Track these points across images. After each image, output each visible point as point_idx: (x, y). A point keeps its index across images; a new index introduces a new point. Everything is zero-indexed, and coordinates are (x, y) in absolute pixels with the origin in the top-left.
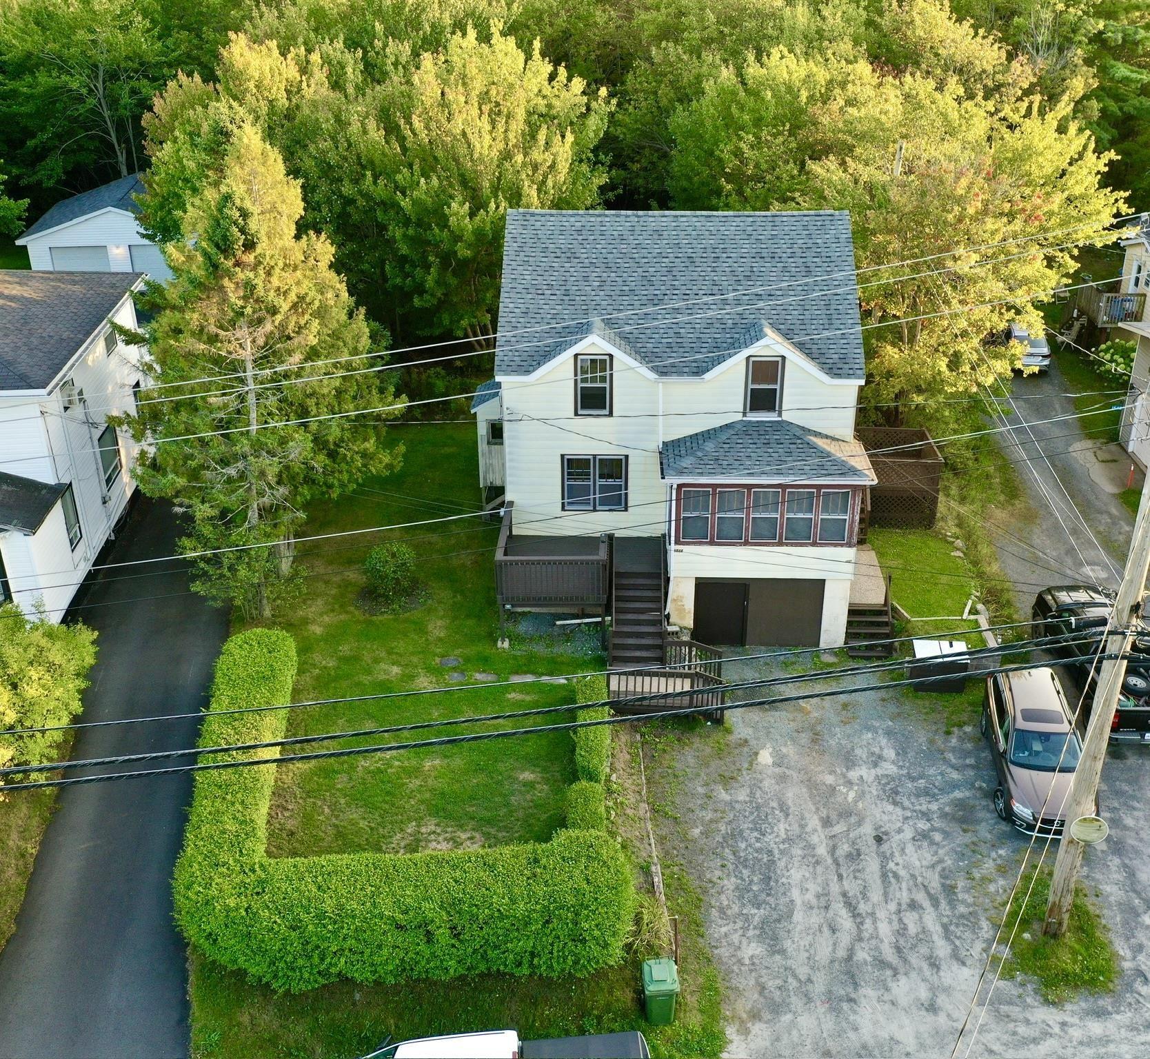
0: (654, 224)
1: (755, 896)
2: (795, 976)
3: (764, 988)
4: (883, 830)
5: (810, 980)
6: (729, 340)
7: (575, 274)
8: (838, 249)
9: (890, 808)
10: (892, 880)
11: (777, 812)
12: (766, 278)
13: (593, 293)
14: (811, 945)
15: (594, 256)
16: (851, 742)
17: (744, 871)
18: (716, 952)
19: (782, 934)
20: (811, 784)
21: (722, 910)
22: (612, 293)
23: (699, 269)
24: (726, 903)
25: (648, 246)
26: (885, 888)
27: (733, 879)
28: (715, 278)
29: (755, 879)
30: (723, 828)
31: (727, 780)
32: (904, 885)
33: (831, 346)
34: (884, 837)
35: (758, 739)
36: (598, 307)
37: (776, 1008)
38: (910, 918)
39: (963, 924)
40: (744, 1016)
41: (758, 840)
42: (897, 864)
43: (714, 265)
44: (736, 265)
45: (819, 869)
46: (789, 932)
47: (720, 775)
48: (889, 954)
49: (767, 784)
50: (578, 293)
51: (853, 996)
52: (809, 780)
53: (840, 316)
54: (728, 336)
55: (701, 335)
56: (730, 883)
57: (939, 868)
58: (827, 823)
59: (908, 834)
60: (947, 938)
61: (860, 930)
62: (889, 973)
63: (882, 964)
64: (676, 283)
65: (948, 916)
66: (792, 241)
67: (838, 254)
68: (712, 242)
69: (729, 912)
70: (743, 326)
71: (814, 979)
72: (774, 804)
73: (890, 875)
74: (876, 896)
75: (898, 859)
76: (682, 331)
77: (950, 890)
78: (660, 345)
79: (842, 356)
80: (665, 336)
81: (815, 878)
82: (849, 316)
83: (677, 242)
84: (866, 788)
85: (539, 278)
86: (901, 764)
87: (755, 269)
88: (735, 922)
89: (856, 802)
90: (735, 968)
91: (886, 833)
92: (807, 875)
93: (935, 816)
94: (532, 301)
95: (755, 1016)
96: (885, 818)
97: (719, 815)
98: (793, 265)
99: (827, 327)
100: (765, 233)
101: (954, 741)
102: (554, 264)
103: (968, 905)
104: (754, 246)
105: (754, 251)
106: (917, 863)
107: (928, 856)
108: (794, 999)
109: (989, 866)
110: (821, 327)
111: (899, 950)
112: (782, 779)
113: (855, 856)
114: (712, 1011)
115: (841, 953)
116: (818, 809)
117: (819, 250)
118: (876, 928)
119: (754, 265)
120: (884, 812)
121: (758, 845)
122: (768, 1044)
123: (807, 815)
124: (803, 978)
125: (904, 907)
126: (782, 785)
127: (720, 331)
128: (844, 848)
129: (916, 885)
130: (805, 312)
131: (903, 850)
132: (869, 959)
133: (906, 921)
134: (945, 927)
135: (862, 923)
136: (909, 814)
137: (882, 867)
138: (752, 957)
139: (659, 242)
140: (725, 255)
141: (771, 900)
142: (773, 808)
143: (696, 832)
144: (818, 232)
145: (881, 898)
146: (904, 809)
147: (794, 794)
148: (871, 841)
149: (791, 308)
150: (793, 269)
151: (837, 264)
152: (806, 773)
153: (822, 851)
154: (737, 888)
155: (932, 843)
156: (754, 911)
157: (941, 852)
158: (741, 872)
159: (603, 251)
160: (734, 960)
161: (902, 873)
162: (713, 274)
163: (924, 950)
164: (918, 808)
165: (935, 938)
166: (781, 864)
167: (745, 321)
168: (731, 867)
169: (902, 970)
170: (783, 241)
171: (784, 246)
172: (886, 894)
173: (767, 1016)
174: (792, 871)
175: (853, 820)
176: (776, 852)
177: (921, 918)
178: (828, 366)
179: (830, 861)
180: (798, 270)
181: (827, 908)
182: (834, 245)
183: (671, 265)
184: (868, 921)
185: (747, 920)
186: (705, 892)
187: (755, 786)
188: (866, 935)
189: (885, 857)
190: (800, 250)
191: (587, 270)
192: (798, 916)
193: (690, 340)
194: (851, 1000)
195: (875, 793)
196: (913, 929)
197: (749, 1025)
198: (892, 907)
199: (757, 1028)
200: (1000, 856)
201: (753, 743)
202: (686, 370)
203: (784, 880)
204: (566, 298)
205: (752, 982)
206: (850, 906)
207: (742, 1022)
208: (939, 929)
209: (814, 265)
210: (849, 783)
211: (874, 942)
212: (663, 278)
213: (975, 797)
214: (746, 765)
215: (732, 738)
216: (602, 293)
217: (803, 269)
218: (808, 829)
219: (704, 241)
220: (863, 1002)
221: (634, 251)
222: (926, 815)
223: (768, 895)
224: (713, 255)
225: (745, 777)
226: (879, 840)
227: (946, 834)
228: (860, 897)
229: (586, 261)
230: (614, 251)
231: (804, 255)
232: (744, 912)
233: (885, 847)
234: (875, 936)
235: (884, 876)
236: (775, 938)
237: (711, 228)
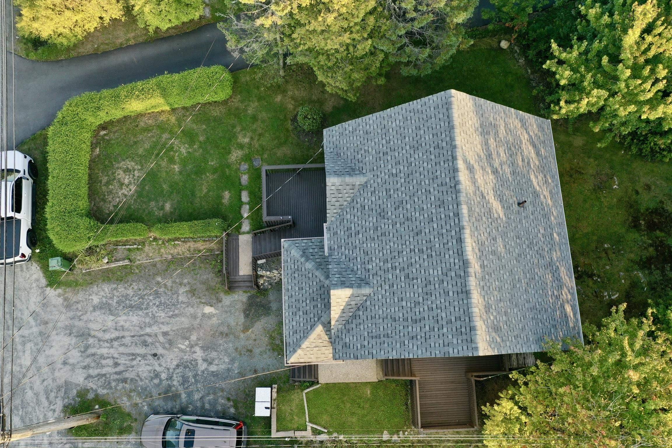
0: (450, 199)
1: (123, 302)
2: (82, 315)
3: (78, 303)
4: (161, 358)
5: (80, 320)
6: (355, 268)
7: (401, 155)
8: (437, 345)
9: (175, 363)
10: (131, 358)
11: (171, 313)
12: (408, 290)
13: (386, 171)
14: (97, 321)
15: (417, 163)
16: (222, 351)
17: (137, 298)
18: (95, 286)
19: (103, 311)
20: (191, 329)
21: (115, 289)
22: (387, 184)
23: (411, 240)
24: (120, 290)
25: (428, 199)
26: (126, 354)
27: (132, 293)
28: (405, 253)
29: (132, 302)
30: (161, 290)
31: (192, 292)
32: (127, 362)
33: (355, 338)
34: (156, 358)
35: (222, 307)
36: (376, 177)
37: (68, 307)
38: (110, 362)
39: (105, 383)
40: (66, 296)
41: (155, 304)
42: (140, 361)
43: (417, 250)
44: (418, 266)
45: (137, 328)
46: (104, 314)
47: (195, 289)
48: (91, 351)
49: (191, 310)
50: (386, 161)
51: (72, 335)
52: (193, 328)
53: (378, 344)
54: (359, 266)
55: (358, 249)
56: (130, 292)
57: (137, 378)
58: (165, 334)
59: (158, 369)
60: (98, 375)
61: (104, 341)
62: (82, 349)
63: (87, 347)
64: (398, 225)
65: (110, 377)
66: (443, 307)
67: (433, 345)
68: (437, 246)
69: (115, 291)
70: (367, 276)
71: (81, 321)
72: (177, 312)
73: (134, 357)
74: (122, 349)
75: (143, 362)
76: (361, 235)
77: (125, 381)
78: (349, 223)
79: (348, 345)
80: (356, 225)
81: (132, 326)
82: (378, 351)
83: (434, 219)
84: (187, 354)
85: (395, 132)
86: (205, 372)
87: (415, 281)
88: (109, 293)
89: (179, 348)
90: (88, 293)
91: (158, 359)
92: (134, 323)
93: (170, 382)
94: (376, 134)
95: (66, 299)
96: (169, 360)
97: (169, 288)
98: (422, 310)
99: (370, 335)
100: (450, 286)
101: (222, 401)
102: (407, 138)
103: (116, 387)
104: (436, 279)
105: (432, 279)
106: (140, 370)
107: (145, 375)
108: (72, 313)
109: (138, 400)
110: (370, 331)
111: (93, 355)
112: (194, 317)
113: (145, 344)
114: (68, 284)
115: (93, 333)
116: (174, 331)
117: (436, 329)
118: (105, 348)
119: (419, 280)
120: (172, 360)
121: (151, 304)
122: (53, 303)
123: (170, 326)
124: (82, 317)
125: (116, 360)
126: (190, 316)
127: (363, 261)
128: (149, 340)
129: (127, 367)
130: (381, 320)
131: (149, 365)
132: (89, 343)
133: (108, 360)
134: (104, 375)
135: (107, 342)
136: (171, 371)
137: (138, 355)
138: (92, 299)
139: (433, 206)
140: (425, 257)
141: (121, 307)
142: (174, 311)
143: (159, 279)
144: (454, 329)
145: (121, 352)
146: (174, 369)
147: (185, 322)
148: (154, 351)
149: (385, 309)
150: (417, 310)
151: (424, 344)
152: (198, 328)
153: (148, 330)
154: (128, 295)
155: (152, 379)
156: (115, 301)
157: (147, 381)
158: (136, 296)
159: (422, 169)
160: (91, 293)
161: (134, 363)
162: (408, 250)
163: (93, 364)
164: (175, 375)
165: (99, 370)
166: (140, 313)
167: (371, 277)
168: (139, 293)
169: (83, 354)
170: (443, 301)
171: (438, 302)
172: (123, 354)
173: (65, 304)
174: (136, 317)
175: (167, 345)
176: (147, 311)
177: (109, 366)
178: (340, 335)
179: (142, 333)
180: (417, 313)
181: (116, 329)
182: (441, 342)
183: (414, 219)
184: (108, 345)
185: (111, 298)
186: (126, 282)
187: (188, 304)
188: (102, 343)
189: (144, 356)
190: (435, 315)
191: (405, 161)
192: (112, 318)
193: (354, 242)
194: (70, 334)
195: (185, 357)
196: (104, 362)
197: (62, 297)
198: (116, 355)
199: (60, 300)
200: (144, 406)
201: (220, 305)
202: (332, 242)
203: (131, 313)
204: (381, 154)
205: (80, 299)
206: (117, 339)
207: (63, 295)
208: (104, 372)
209: (423, 326)
210: (192, 346)
211: (98, 346)
212: (401, 216)
213: (181, 403)
214: (203, 301)
215: (222, 295)
216: (387, 177)
217: (418, 317)
218: (161, 325)
219: (437, 240)
220: (69, 338)
221: (423, 191)
222: (170, 378)
223: (124, 307)
224: (425, 249)
225: (195, 300)
226: (155, 355)
227: (158, 385)
228: (122, 343)
229: (413, 159)
230: (422, 177)
231: (431, 318)
232: (115, 297)
233: (150, 357)
234: (100, 347)
235: (133, 355)
236: (101, 308)
237: (450, 244)
